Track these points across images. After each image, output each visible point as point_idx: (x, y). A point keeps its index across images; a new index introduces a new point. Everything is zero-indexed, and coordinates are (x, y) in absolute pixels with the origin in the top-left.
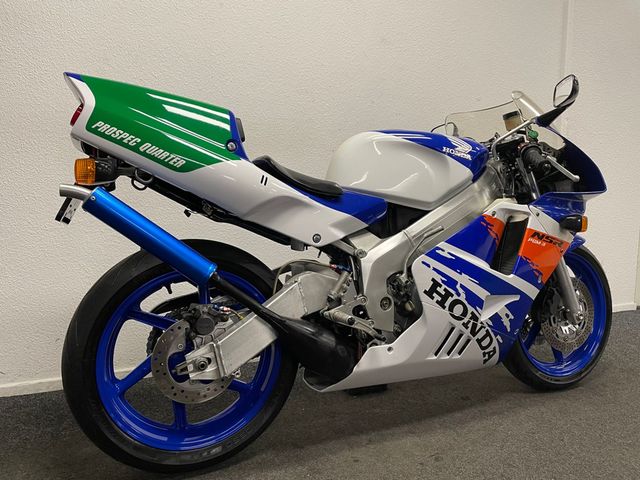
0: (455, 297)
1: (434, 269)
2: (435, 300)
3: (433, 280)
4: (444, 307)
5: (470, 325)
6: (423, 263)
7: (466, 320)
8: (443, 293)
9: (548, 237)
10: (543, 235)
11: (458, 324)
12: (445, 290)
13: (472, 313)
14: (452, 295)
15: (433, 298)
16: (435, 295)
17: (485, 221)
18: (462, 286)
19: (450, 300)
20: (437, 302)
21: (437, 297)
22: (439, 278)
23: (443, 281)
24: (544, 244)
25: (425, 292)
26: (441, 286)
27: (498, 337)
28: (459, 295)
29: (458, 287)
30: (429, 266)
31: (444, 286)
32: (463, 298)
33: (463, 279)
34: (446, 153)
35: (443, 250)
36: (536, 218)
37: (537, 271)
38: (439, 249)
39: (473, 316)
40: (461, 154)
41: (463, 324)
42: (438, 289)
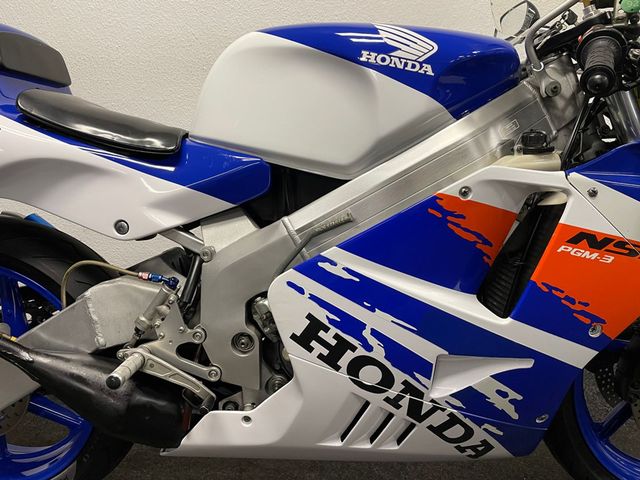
0: (361, 351)
1: (313, 297)
2: (316, 353)
3: (310, 317)
4: (337, 368)
5: (405, 402)
6: (290, 284)
7: (392, 393)
8: (333, 342)
9: (621, 244)
10: (608, 240)
11: (376, 399)
12: (336, 337)
13: (405, 383)
14: (354, 349)
15: (310, 349)
16: (314, 344)
17: (439, 209)
18: (374, 333)
19: (349, 356)
20: (321, 356)
21: (318, 349)
22: (322, 315)
23: (331, 321)
24: (610, 259)
25: (294, 337)
26: (327, 329)
27: (486, 426)
28: (369, 348)
29: (366, 333)
30: (301, 291)
31: (334, 330)
32: (379, 353)
33: (378, 321)
34: (367, 64)
35: (333, 263)
36: (587, 201)
37: (582, 313)
38: (325, 260)
39: (408, 388)
40: (406, 65)
41: (387, 400)
42: (322, 334)
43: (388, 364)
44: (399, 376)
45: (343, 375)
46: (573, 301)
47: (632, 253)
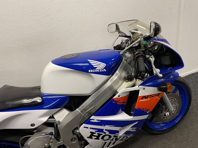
0: (104, 134)
1: (90, 128)
3: (91, 132)
5: (114, 139)
6: (84, 127)
8: (97, 135)
9: (151, 96)
10: (148, 96)
11: (108, 141)
12: (98, 134)
15: (92, 138)
16: (93, 137)
18: (106, 130)
19: (101, 136)
20: (95, 139)
22: (93, 131)
23: (96, 131)
24: (149, 99)
25: (88, 137)
26: (95, 133)
27: (131, 135)
28: (105, 133)
29: (104, 131)
30: (87, 128)
31: (97, 133)
32: (107, 133)
34: (91, 73)
35: (94, 120)
36: (143, 90)
37: (145, 110)
38: (92, 120)
39: (114, 136)
40: (100, 70)
41: (111, 140)
42: (94, 134)
43: (110, 134)
44: (112, 135)
45: (100, 140)
46: (143, 109)
47: (153, 96)
